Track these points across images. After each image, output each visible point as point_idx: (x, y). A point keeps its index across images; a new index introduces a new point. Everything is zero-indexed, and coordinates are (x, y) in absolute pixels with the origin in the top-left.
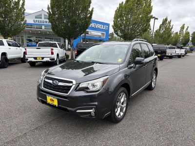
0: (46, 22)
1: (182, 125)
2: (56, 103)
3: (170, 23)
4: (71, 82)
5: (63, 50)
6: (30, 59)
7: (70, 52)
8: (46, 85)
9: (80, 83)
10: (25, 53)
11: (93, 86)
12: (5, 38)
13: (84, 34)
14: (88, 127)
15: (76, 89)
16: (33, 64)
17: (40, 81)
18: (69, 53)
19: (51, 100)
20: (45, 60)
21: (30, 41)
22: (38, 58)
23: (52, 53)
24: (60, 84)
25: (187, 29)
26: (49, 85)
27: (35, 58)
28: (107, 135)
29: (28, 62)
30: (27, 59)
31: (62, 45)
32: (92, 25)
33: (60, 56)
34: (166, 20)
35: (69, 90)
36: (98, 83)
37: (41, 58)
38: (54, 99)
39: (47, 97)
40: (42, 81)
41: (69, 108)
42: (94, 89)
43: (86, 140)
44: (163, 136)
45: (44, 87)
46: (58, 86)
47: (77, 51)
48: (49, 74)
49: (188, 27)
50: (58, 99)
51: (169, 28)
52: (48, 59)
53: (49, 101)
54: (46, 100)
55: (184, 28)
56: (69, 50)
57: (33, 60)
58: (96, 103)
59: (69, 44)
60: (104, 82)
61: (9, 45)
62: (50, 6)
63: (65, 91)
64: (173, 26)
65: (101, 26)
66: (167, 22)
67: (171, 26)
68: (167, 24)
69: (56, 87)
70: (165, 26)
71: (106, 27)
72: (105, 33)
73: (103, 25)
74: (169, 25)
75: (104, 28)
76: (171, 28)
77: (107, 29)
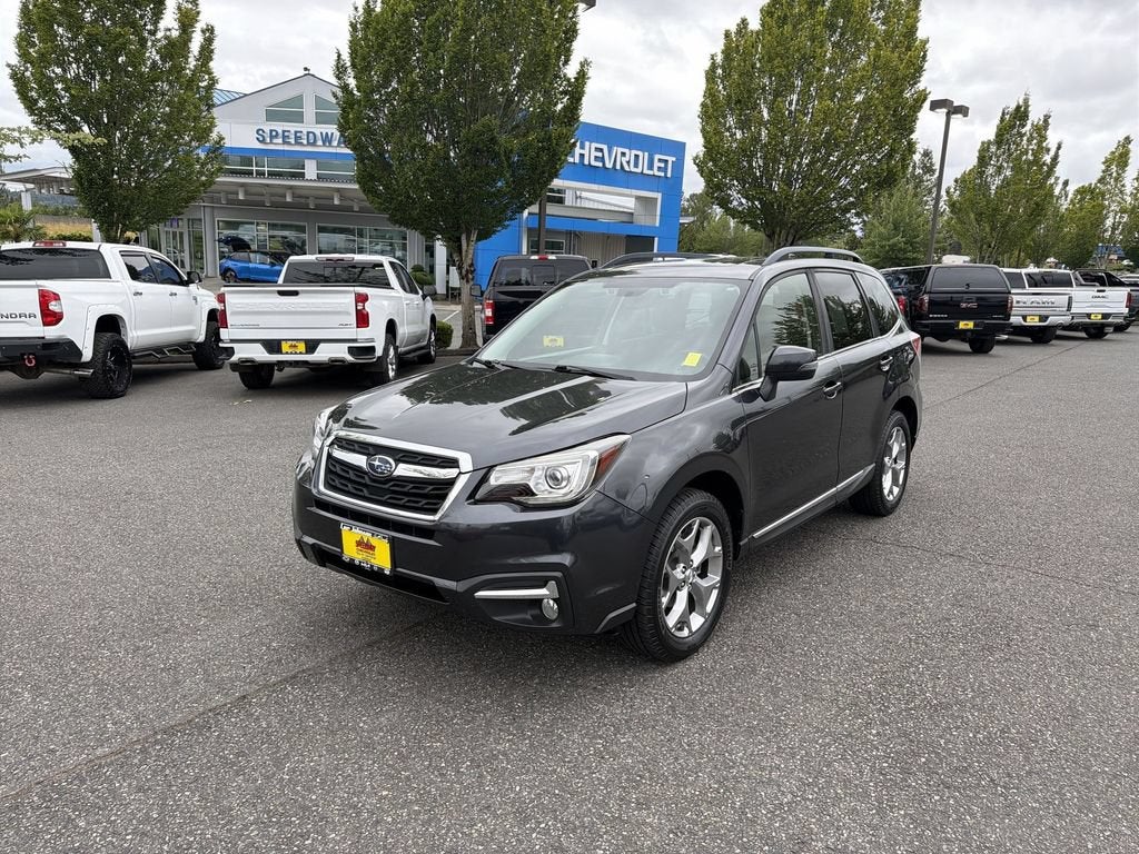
0: (327, 140)
1: (994, 681)
2: (382, 558)
3: (1041, 130)
4: (453, 463)
5: (416, 299)
6: (242, 353)
7: (458, 309)
8: (340, 475)
9: (491, 468)
10: (216, 319)
11: (554, 479)
12: (110, 239)
13: (535, 209)
14: (532, 678)
15: (472, 495)
16: (257, 379)
17: (308, 460)
18: (451, 315)
19: (359, 543)
20: (323, 354)
21: (239, 245)
22: (285, 347)
23: (362, 319)
24: (404, 470)
26: (351, 475)
27: (273, 346)
28: (618, 711)
29: (235, 367)
30: (230, 352)
31: (417, 269)
32: (586, 152)
33: (403, 331)
34: (1021, 114)
35: (444, 497)
36: (575, 469)
37: (302, 347)
38: (374, 541)
39: (345, 529)
40: (317, 459)
41: (440, 582)
42: (559, 495)
43: (521, 729)
44: (883, 723)
45: (328, 485)
46: (391, 479)
47: (497, 307)
48: (350, 424)
50: (392, 541)
51: (1036, 161)
52: (341, 352)
53: (350, 551)
54: (339, 544)
55: (1124, 164)
56: (452, 295)
57: (260, 354)
58: (566, 559)
59: (450, 262)
60: (603, 464)
61: (135, 274)
62: (346, 57)
63: (426, 504)
64: (1059, 148)
65: (637, 156)
66: (1024, 126)
67: (1048, 150)
68: (1025, 142)
69: (385, 484)
70: (1016, 150)
71: (662, 165)
72: (659, 196)
73: (646, 154)
74: (1039, 144)
75: (655, 168)
76: (1049, 161)
77: (669, 175)
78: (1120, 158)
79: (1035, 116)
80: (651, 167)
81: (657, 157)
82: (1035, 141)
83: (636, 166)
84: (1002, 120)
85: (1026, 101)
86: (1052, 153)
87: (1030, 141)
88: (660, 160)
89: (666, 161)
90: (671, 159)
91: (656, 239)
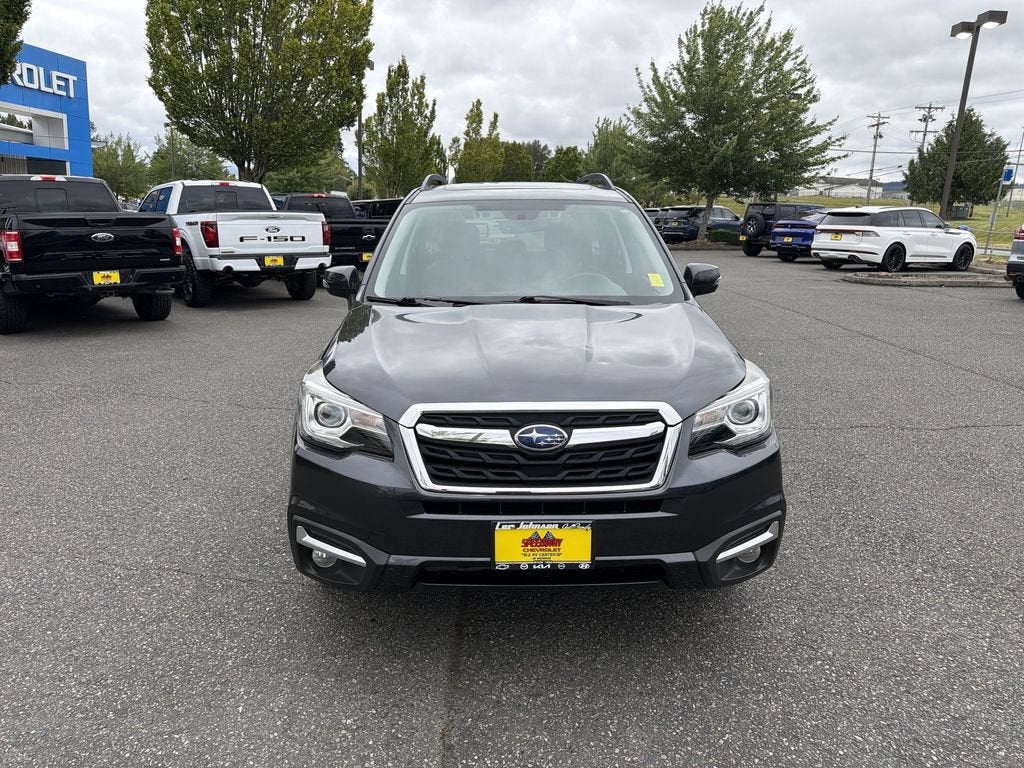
3: (419, 88)
4: (653, 416)
8: (461, 462)
9: (695, 413)
24: (584, 437)
25: (494, 125)
39: (504, 529)
49: (496, 116)
51: (420, 114)
53: (510, 555)
55: (480, 121)
63: (630, 471)
64: (434, 104)
65: (30, 71)
66: (407, 83)
67: (427, 106)
68: (409, 97)
69: (554, 459)
70: (403, 104)
71: (62, 83)
72: (64, 117)
73: (41, 69)
74: (420, 99)
75: (55, 87)
76: (429, 115)
77: (72, 95)
78: (475, 116)
79: (414, 75)
80: (49, 83)
81: (55, 74)
82: (416, 97)
83: (31, 80)
84: (389, 76)
85: (404, 61)
86: (430, 108)
87: (413, 97)
88: (58, 78)
89: (66, 80)
90: (72, 78)
91: (68, 164)
